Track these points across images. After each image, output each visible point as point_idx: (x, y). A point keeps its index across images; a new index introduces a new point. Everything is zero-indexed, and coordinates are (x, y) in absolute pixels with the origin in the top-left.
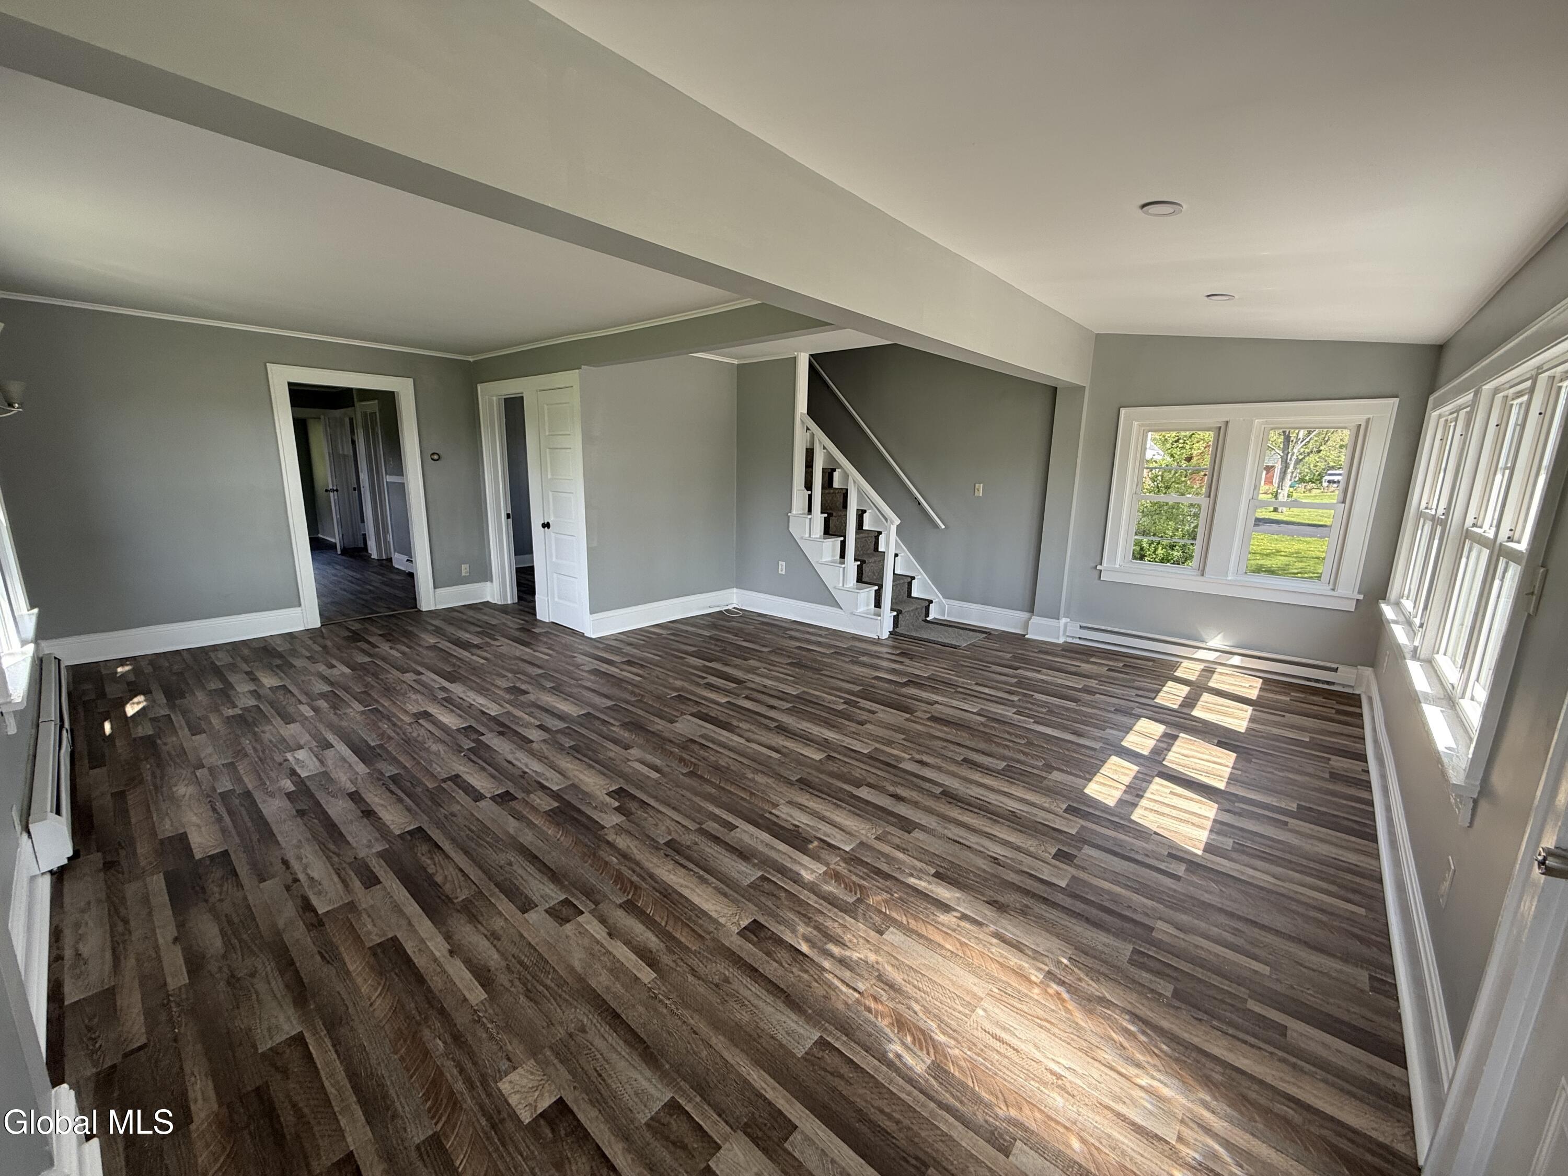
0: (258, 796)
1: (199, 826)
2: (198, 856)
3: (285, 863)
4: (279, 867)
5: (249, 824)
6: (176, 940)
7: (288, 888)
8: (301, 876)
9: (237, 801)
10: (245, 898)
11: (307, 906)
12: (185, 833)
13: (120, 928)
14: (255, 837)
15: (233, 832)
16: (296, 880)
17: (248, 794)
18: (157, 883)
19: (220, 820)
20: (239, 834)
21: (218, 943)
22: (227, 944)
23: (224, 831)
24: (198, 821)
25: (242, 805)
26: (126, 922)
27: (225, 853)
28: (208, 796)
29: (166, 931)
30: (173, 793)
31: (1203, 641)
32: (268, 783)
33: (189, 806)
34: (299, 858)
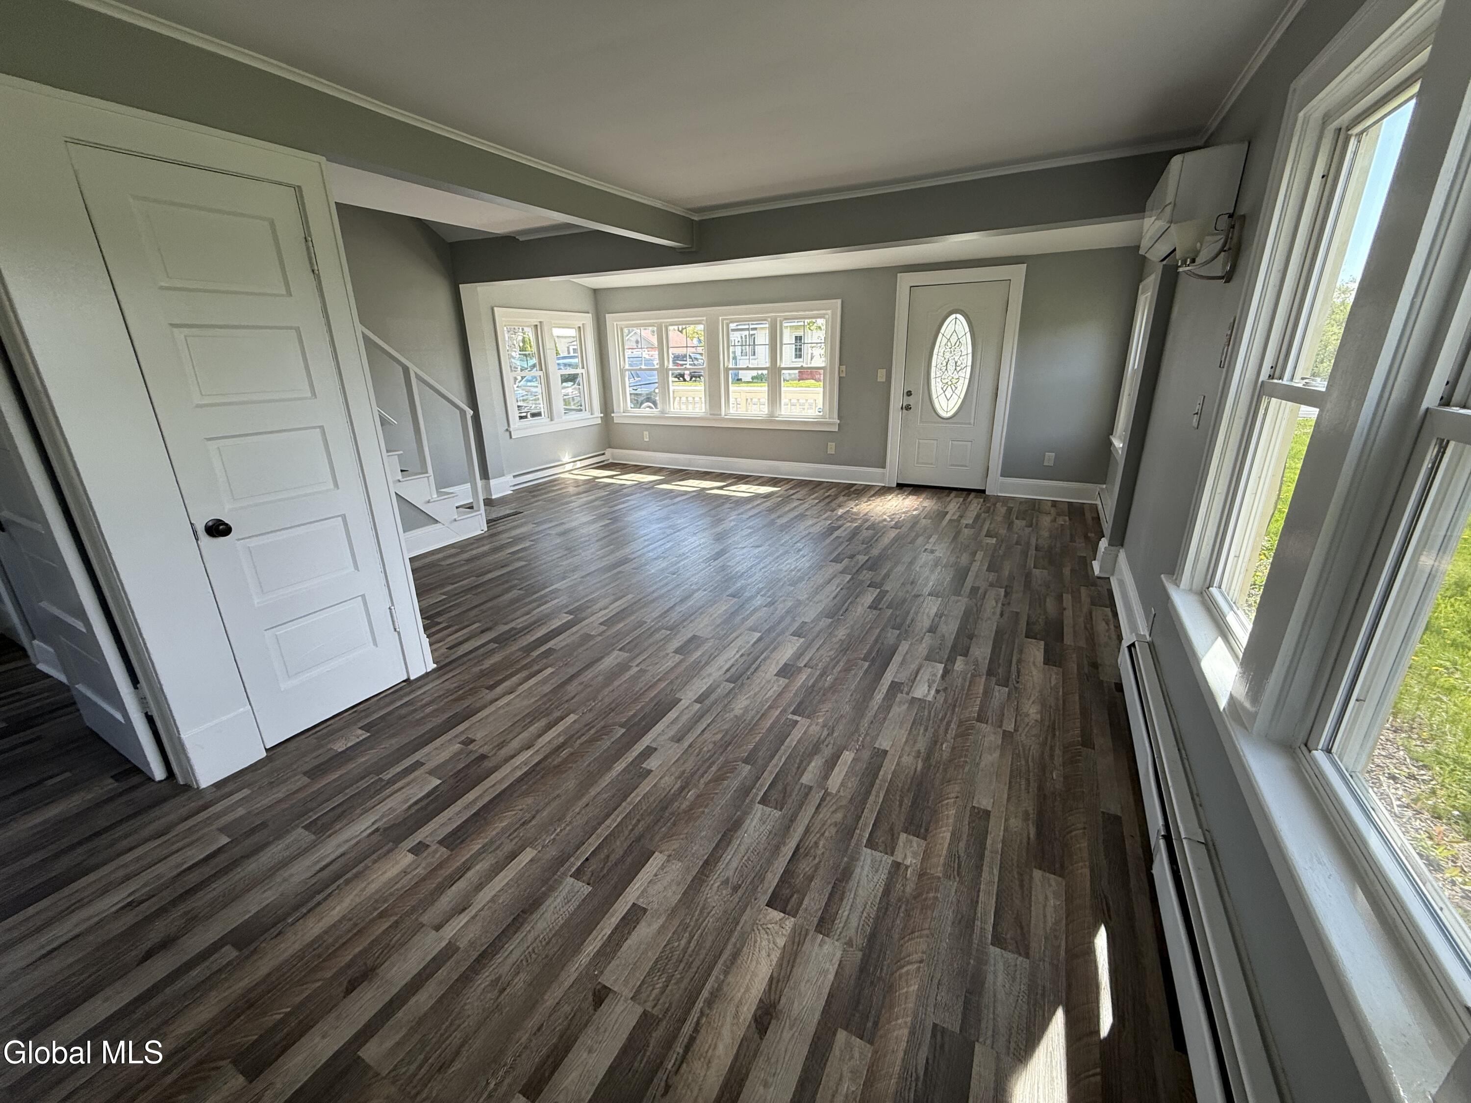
0: (984, 667)
1: (1034, 663)
2: (1042, 643)
3: (1002, 615)
4: (1006, 616)
5: (1004, 647)
6: (1065, 609)
7: (1009, 604)
8: (1000, 605)
9: (1000, 671)
10: (1029, 609)
11: (1007, 594)
12: (1044, 664)
13: (1088, 626)
14: (1006, 637)
15: (1016, 646)
16: (1003, 605)
17: (990, 673)
18: (1068, 640)
19: (1019, 661)
20: (1014, 642)
21: (1048, 600)
22: (1045, 598)
23: (1021, 652)
24: (1033, 668)
25: (999, 665)
26: (1086, 628)
27: (1027, 637)
28: (1016, 688)
29: (1068, 613)
30: (1041, 712)
31: (559, 461)
32: (969, 675)
33: (1034, 688)
34: (994, 613)
